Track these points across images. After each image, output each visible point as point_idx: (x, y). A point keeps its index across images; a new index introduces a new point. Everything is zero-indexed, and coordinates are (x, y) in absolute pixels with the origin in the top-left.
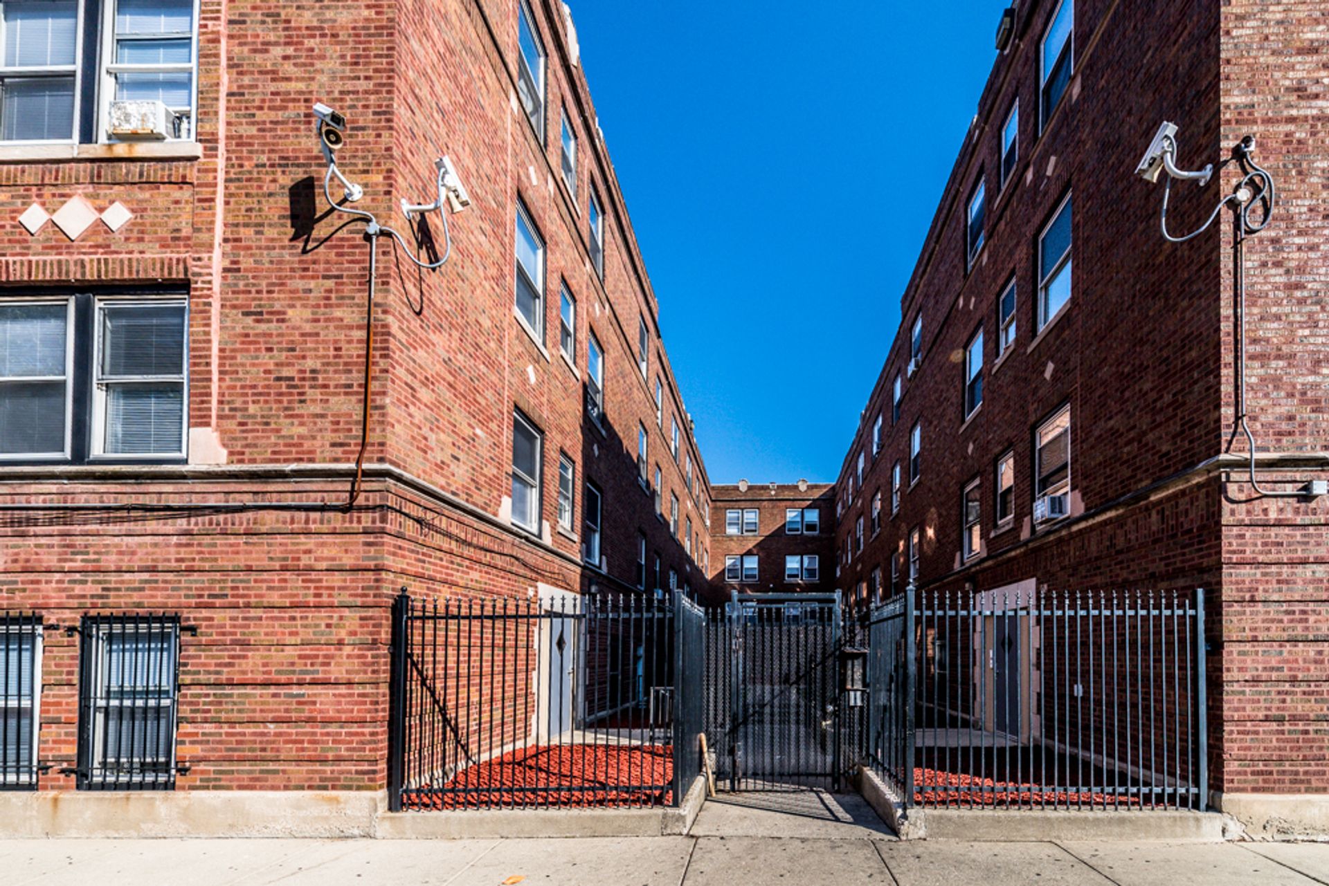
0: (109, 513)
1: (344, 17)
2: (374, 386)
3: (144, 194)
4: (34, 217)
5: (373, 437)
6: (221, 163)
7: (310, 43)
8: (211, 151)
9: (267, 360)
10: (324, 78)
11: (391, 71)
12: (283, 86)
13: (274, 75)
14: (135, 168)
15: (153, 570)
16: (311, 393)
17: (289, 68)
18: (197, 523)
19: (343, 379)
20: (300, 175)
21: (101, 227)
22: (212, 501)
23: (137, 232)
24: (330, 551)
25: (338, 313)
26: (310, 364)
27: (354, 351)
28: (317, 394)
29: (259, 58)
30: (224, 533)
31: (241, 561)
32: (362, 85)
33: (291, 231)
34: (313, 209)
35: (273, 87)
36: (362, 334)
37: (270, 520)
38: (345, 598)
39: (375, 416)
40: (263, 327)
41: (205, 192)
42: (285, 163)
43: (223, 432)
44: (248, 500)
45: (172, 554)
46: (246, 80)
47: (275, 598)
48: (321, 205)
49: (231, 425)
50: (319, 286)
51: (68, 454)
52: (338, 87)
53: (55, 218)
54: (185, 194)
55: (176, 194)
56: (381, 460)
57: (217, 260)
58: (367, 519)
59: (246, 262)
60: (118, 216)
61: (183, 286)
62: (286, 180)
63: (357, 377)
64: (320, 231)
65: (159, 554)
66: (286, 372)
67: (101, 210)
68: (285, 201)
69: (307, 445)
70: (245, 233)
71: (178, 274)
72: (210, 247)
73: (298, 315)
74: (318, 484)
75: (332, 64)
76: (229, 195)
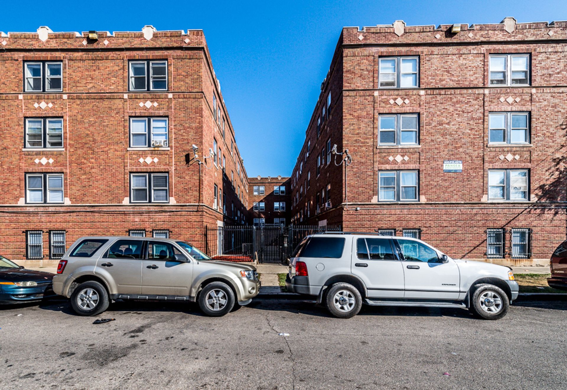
0: (156, 212)
1: (193, 125)
2: (201, 190)
3: (160, 156)
4: (141, 160)
5: (201, 199)
6: (173, 151)
7: (188, 130)
8: (172, 149)
9: (182, 185)
10: (190, 136)
11: (202, 135)
12: (184, 137)
13: (182, 135)
14: (159, 152)
15: (164, 222)
16: (190, 191)
17: (184, 134)
18: (171, 214)
19: (195, 189)
20: (187, 153)
21: (153, 162)
22: (174, 210)
23: (159, 163)
24: (194, 218)
25: (194, 177)
26: (190, 186)
27: (197, 184)
28: (191, 191)
29: (179, 132)
30: (176, 215)
31: (179, 220)
32: (197, 137)
33: (186, 163)
34: (189, 159)
35: (182, 137)
36: (198, 181)
37: (184, 213)
38: (197, 226)
39: (201, 195)
40: (181, 180)
41: (171, 156)
42: (184, 151)
43: (175, 198)
44: (180, 210)
45: (167, 219)
46: (177, 136)
47: (185, 226)
48: (191, 158)
49: (176, 197)
50: (191, 173)
51: (148, 201)
52: (193, 137)
53: (146, 160)
54: (167, 156)
55: (166, 156)
56: (202, 203)
57: (173, 168)
58: (200, 213)
59: (178, 168)
60: (156, 160)
61: (168, 172)
62: (185, 154)
63: (198, 188)
64: (191, 163)
65: (165, 219)
66: (185, 188)
67: (153, 159)
68: (184, 158)
69: (190, 200)
70: (178, 163)
71: (167, 170)
72: (172, 166)
73: (187, 178)
74: (192, 207)
75: (191, 133)
76: (175, 156)
